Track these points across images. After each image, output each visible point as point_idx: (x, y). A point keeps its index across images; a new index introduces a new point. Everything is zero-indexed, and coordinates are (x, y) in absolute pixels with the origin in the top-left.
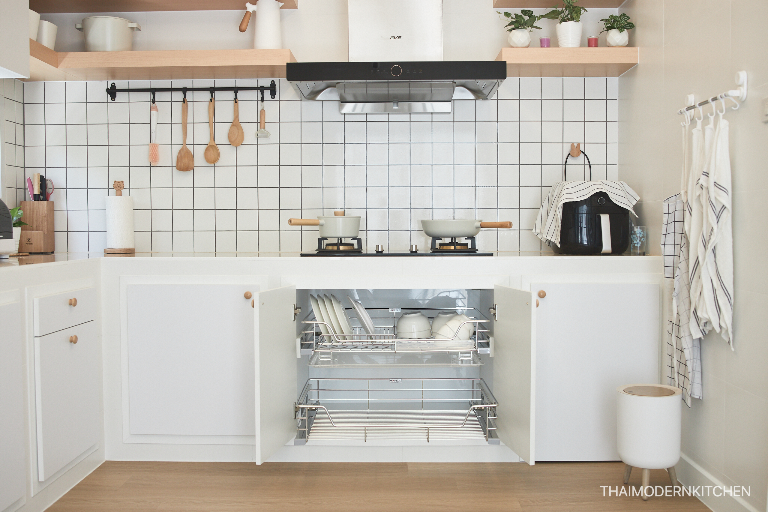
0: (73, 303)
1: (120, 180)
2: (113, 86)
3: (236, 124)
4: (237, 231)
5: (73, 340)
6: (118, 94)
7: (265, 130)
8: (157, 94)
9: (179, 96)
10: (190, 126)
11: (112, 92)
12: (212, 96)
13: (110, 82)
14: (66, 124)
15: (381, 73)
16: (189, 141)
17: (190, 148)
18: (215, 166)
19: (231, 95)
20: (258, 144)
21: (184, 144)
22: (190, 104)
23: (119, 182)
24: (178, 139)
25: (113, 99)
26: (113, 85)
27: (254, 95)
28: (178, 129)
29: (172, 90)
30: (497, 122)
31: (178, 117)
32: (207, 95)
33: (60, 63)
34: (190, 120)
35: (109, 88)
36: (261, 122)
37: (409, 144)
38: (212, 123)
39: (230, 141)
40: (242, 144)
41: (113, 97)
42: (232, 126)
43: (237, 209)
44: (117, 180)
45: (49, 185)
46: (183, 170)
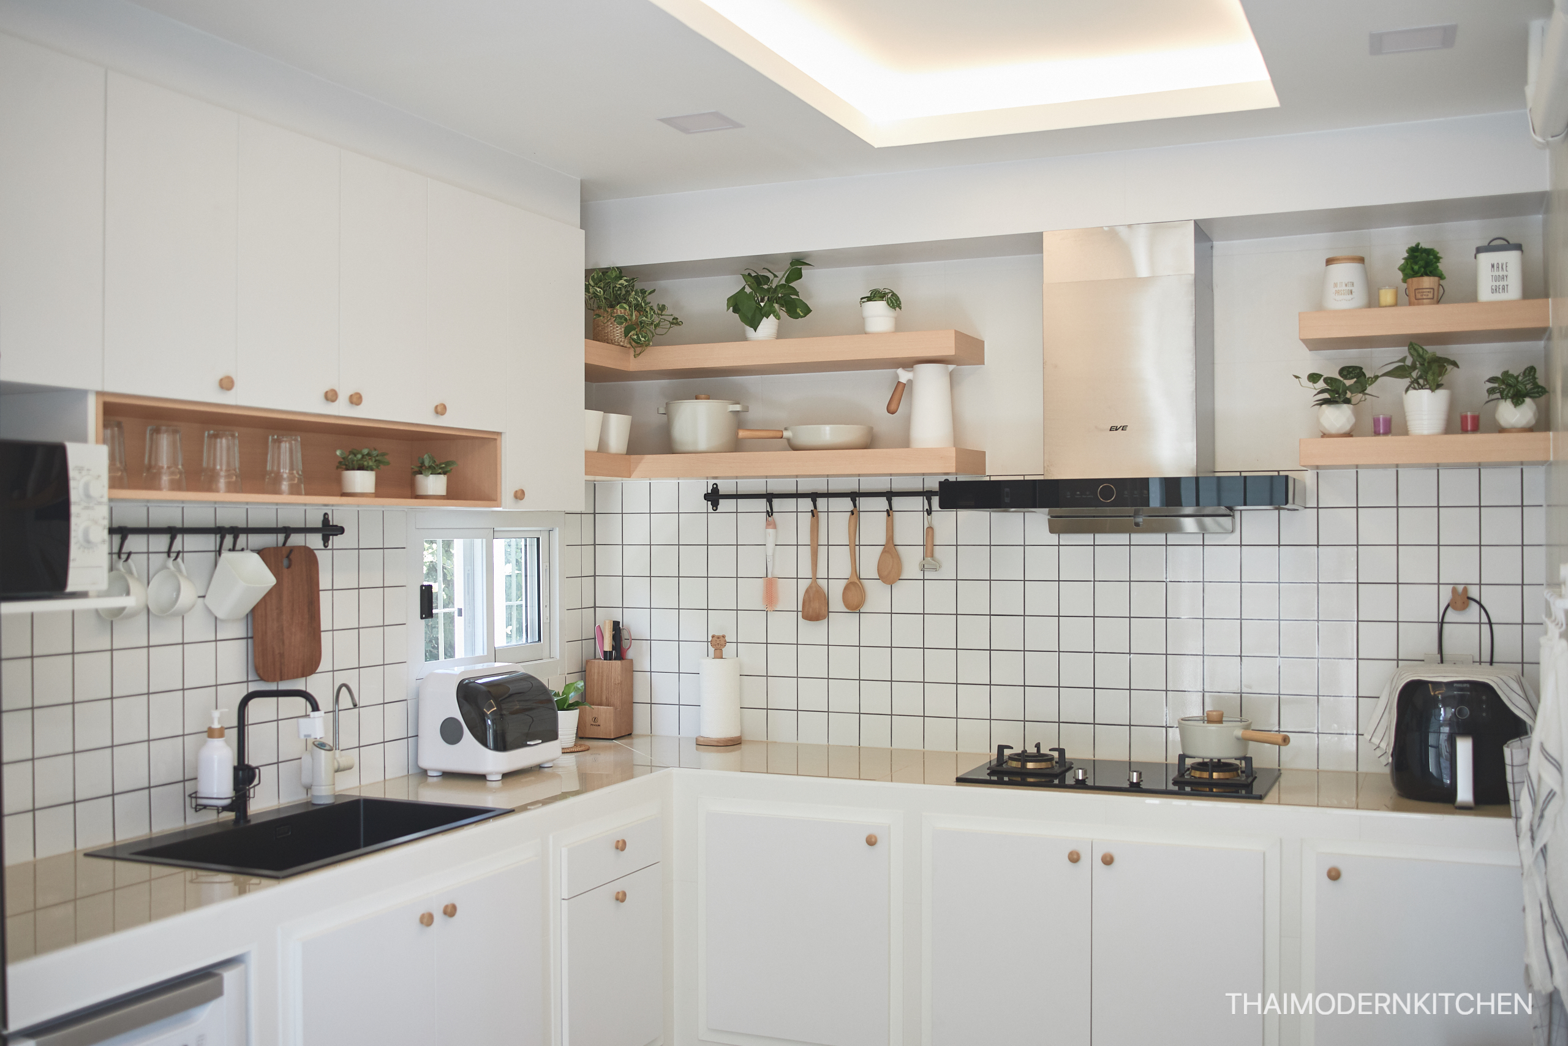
0: (621, 846)
1: (721, 634)
2: (715, 489)
3: (890, 549)
4: (891, 715)
5: (621, 897)
6: (721, 501)
7: (933, 560)
8: (776, 502)
9: (806, 504)
10: (822, 551)
11: (714, 497)
12: (855, 506)
13: (711, 482)
14: (650, 545)
15: (1083, 496)
16: (822, 572)
17: (823, 583)
18: (860, 613)
19: (882, 503)
20: (924, 580)
21: (815, 578)
22: (823, 517)
23: (718, 638)
24: (805, 570)
25: (715, 508)
26: (715, 486)
27: (918, 502)
28: (805, 553)
29: (797, 495)
30: (1318, 547)
31: (805, 537)
32: (846, 504)
33: (634, 471)
34: (823, 540)
35: (710, 491)
36: (929, 544)
37: (1165, 583)
38: (854, 546)
39: (879, 575)
40: (900, 579)
41: (715, 505)
42: (884, 552)
43: (891, 681)
44: (717, 634)
45: (625, 635)
46: (811, 620)
